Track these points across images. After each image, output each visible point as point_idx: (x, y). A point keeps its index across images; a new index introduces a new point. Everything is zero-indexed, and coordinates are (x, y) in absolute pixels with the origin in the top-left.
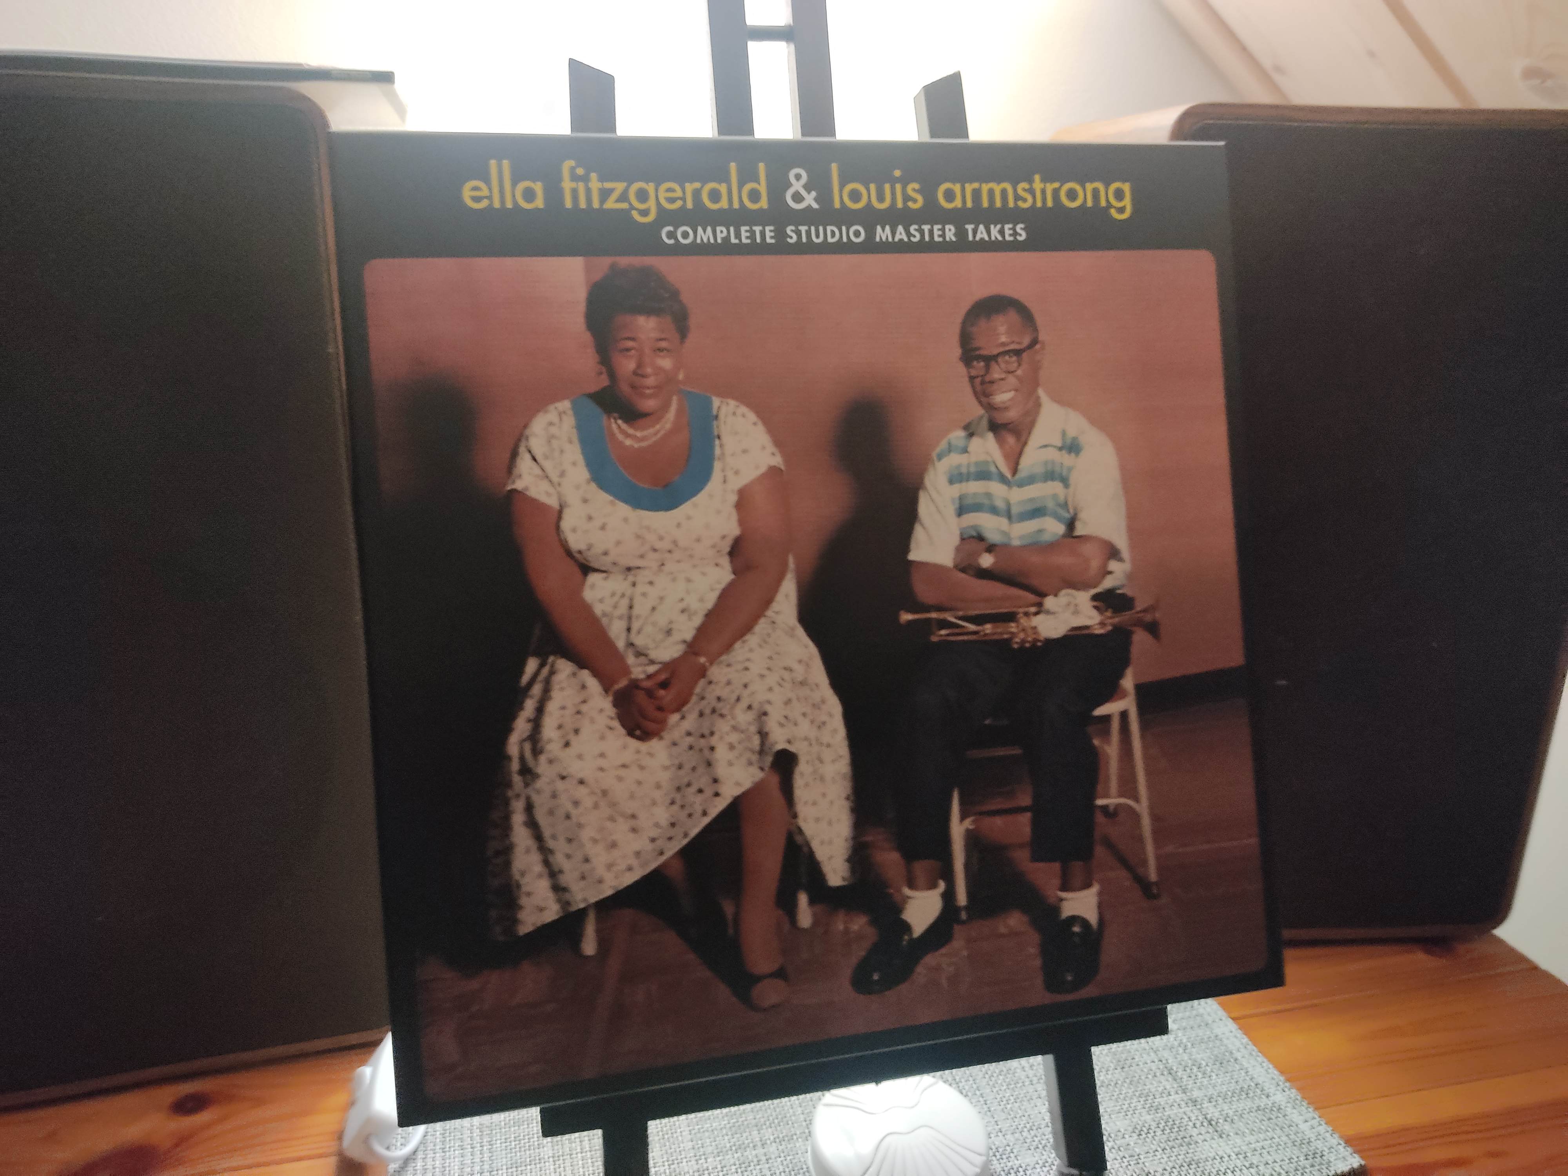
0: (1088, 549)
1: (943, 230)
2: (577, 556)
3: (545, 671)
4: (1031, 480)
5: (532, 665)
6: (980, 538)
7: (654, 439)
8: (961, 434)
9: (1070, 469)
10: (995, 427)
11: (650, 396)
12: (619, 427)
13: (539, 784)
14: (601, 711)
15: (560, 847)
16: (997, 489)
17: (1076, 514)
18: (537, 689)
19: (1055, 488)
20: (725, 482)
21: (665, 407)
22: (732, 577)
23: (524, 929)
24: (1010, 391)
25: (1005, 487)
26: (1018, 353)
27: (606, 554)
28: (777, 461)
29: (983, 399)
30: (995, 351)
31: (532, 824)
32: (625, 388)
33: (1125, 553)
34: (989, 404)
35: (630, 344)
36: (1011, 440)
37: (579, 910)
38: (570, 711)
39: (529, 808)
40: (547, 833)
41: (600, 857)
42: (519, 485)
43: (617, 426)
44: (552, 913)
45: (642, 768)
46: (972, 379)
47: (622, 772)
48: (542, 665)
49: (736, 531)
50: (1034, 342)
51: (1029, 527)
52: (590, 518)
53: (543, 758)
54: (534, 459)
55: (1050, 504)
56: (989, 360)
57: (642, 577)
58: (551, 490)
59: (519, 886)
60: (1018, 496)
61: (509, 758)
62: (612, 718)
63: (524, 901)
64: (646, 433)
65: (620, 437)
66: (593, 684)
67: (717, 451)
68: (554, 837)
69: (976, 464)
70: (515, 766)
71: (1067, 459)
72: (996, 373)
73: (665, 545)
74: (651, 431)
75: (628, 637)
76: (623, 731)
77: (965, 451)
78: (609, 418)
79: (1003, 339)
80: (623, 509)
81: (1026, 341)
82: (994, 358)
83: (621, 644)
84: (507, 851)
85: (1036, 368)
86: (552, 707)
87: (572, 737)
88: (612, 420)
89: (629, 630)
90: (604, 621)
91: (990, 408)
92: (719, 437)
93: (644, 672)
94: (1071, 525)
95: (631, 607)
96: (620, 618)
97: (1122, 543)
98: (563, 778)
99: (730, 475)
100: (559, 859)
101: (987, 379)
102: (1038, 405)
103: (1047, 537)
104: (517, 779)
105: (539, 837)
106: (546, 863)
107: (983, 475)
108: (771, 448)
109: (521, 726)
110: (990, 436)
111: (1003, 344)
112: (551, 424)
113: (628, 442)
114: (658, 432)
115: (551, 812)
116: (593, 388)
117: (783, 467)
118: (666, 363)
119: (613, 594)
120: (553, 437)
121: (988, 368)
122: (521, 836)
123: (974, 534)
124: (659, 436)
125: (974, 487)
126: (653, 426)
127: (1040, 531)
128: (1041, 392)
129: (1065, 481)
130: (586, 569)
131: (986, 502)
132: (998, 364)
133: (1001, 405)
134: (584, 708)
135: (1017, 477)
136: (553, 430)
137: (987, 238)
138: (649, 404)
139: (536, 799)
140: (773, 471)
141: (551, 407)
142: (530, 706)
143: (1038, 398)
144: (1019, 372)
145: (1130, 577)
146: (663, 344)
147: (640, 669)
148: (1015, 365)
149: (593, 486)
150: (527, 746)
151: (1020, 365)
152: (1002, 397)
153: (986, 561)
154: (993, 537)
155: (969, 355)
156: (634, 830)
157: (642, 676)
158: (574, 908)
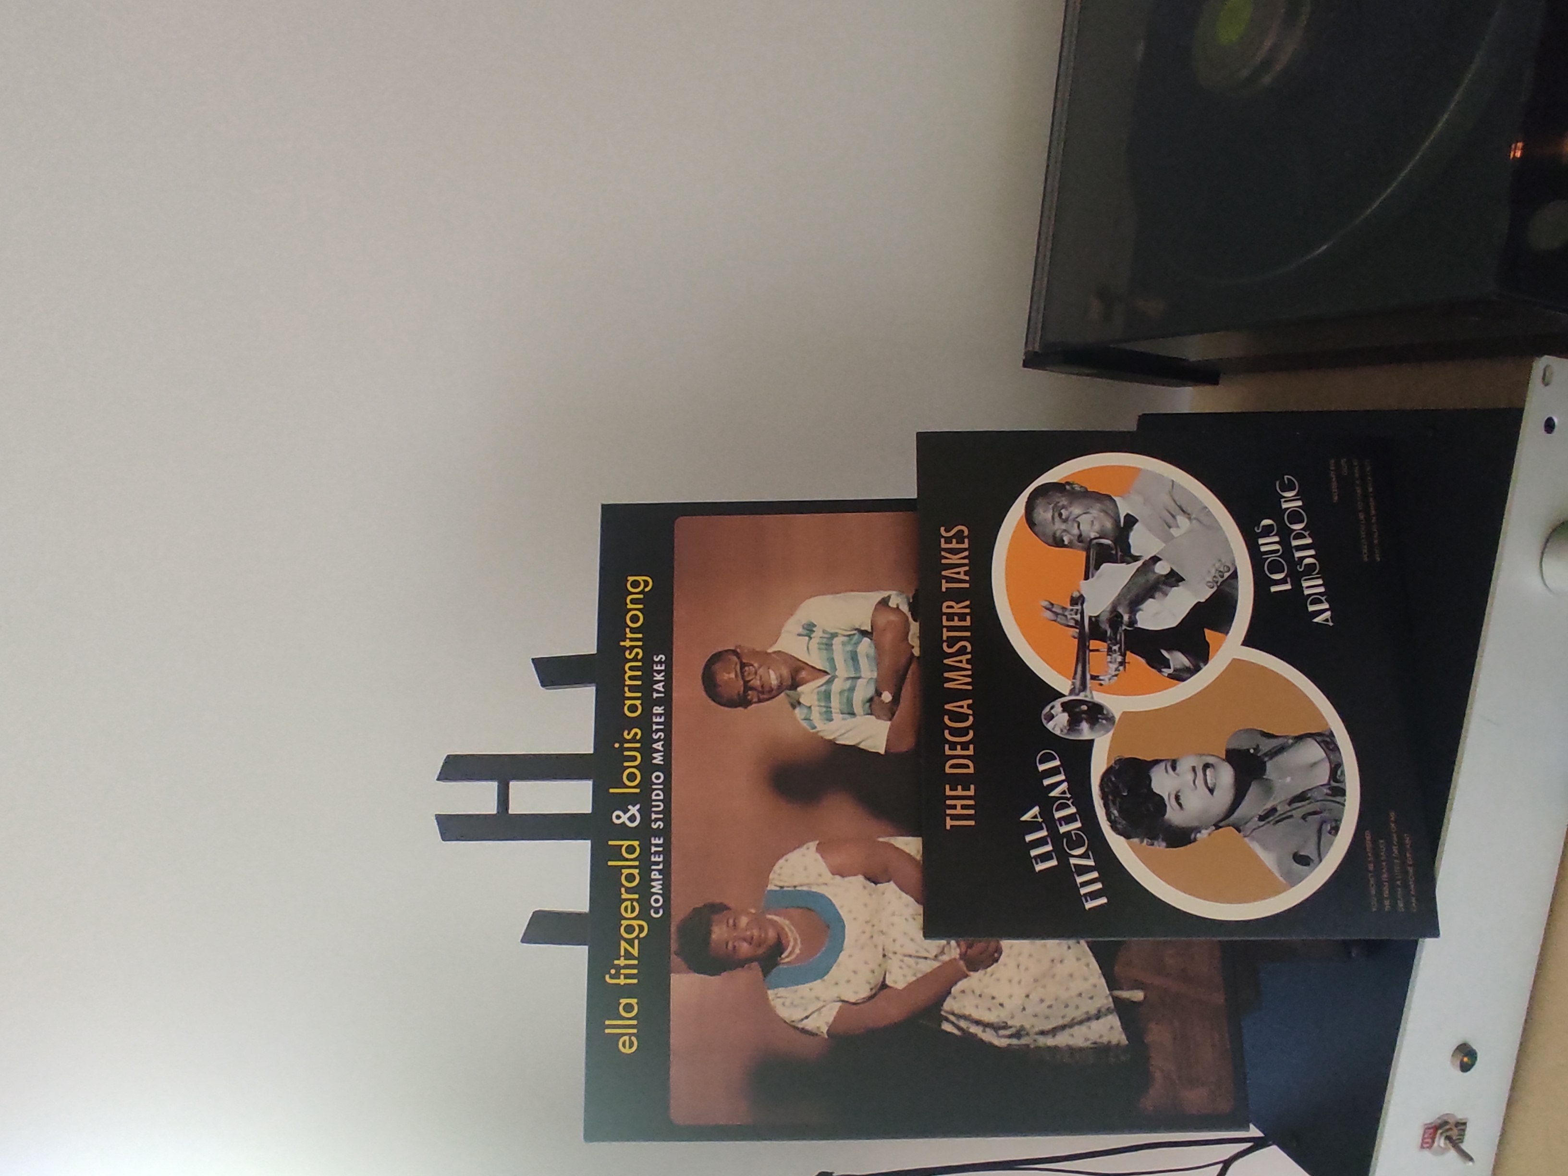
0: (882, 621)
1: (657, 715)
2: (874, 991)
3: (952, 1018)
4: (831, 660)
5: (947, 1027)
6: (871, 700)
7: (795, 932)
8: (797, 711)
9: (824, 631)
10: (794, 686)
11: (766, 934)
12: (787, 957)
13: (1027, 1026)
14: (980, 980)
15: (1073, 1013)
16: (837, 686)
17: (856, 629)
18: (963, 1024)
19: (837, 642)
20: (826, 884)
21: (774, 923)
22: (892, 882)
23: (1124, 1040)
24: (769, 672)
25: (836, 680)
26: (743, 665)
27: (873, 972)
28: (813, 845)
29: (774, 692)
30: (742, 683)
31: (1054, 1031)
32: (760, 951)
33: (885, 594)
34: (778, 689)
35: (730, 946)
36: (803, 674)
37: (1114, 1001)
38: (978, 1001)
39: (1042, 1033)
40: (1060, 1022)
41: (1078, 986)
42: (825, 1029)
43: (786, 957)
44: (1114, 1020)
45: (1020, 954)
46: (760, 701)
47: (1022, 968)
48: (947, 1020)
49: (861, 878)
50: (734, 652)
51: (864, 663)
52: (848, 981)
53: (1010, 1023)
54: (807, 1017)
55: (849, 648)
56: (747, 687)
57: (890, 947)
58: (828, 1006)
59: (1095, 1043)
60: (843, 670)
61: (1010, 1045)
62: (986, 973)
63: (1105, 1040)
64: (792, 940)
65: (793, 957)
66: (961, 985)
67: (805, 888)
68: (1063, 1017)
69: (819, 700)
70: (1014, 1041)
71: (818, 633)
72: (756, 683)
73: (868, 929)
74: (790, 934)
75: (930, 959)
76: (995, 965)
77: (810, 707)
78: (780, 964)
79: (733, 675)
80: (843, 957)
81: (735, 658)
82: (746, 683)
83: (936, 964)
84: (1072, 1050)
85: (755, 653)
86: (976, 1015)
87: (996, 1001)
88: (783, 961)
89: (926, 958)
90: (919, 975)
91: (780, 689)
92: (795, 887)
93: (955, 949)
94: (864, 633)
95: (910, 956)
96: (917, 963)
97: (878, 596)
98: (1024, 1009)
99: (821, 880)
100: (1079, 1014)
101: (760, 689)
102: (778, 653)
103: (872, 651)
104: (1024, 1041)
105: (1063, 1027)
106: (1081, 1023)
107: (827, 696)
108: (803, 850)
109: (988, 1036)
110: (799, 689)
111: (736, 676)
112: (783, 1004)
113: (797, 951)
114: (790, 930)
115: (1047, 1018)
116: (760, 974)
117: (817, 842)
118: (744, 921)
119: (901, 968)
120: (792, 1003)
121: (752, 688)
122: (1062, 1040)
123: (868, 704)
124: (793, 928)
125: (835, 703)
126: (787, 934)
127: (867, 656)
128: (770, 651)
129: (834, 635)
130: (884, 986)
131: (846, 694)
132: (749, 681)
133: (779, 679)
134: (978, 992)
135: (828, 670)
136: (788, 1003)
137: (663, 683)
138: (771, 934)
139: (1037, 1029)
140: (819, 849)
141: (772, 1003)
142: (974, 1029)
143: (775, 652)
144: (756, 665)
145: (901, 592)
146: (731, 922)
147: (953, 951)
148: (751, 667)
149: (825, 977)
150: (1002, 1032)
151: (752, 665)
152: (773, 679)
153: (887, 697)
154: (870, 691)
155: (743, 702)
156: (1061, 961)
157: (958, 951)
158: (1112, 1005)
